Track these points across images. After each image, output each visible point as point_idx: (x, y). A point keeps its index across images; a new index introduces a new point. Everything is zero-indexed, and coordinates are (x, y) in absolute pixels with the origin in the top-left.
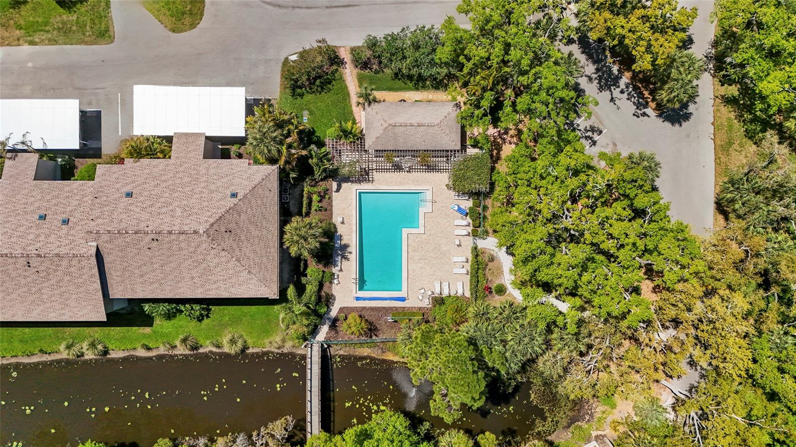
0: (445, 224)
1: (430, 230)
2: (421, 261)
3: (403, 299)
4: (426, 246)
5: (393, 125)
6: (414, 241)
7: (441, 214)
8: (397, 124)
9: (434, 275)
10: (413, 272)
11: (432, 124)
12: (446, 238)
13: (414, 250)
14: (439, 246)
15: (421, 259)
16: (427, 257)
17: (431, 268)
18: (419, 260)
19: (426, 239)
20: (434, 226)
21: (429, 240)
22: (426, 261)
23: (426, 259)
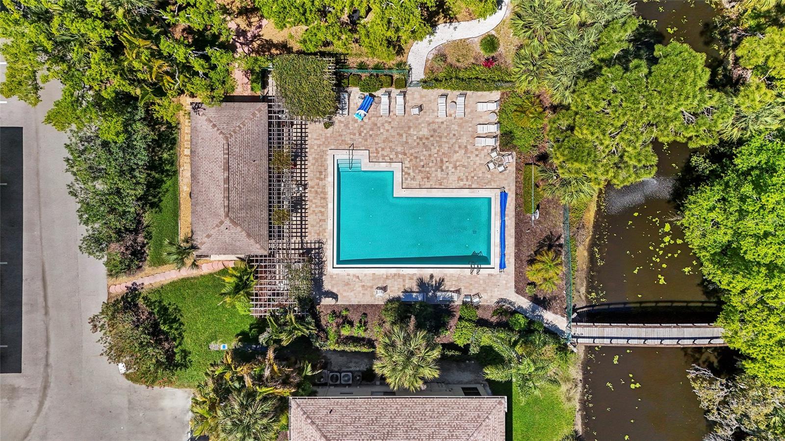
0: (388, 131)
1: (397, 154)
2: (444, 168)
3: (504, 196)
4: (421, 161)
5: (226, 209)
6: (414, 179)
7: (371, 136)
8: (226, 204)
9: (466, 147)
10: (462, 180)
11: (226, 147)
12: (409, 128)
13: (428, 178)
14: (421, 139)
15: (441, 167)
16: (439, 159)
17: (456, 152)
18: (442, 170)
19: (411, 160)
20: (390, 148)
21: (411, 155)
22: (445, 160)
23: (442, 161)
